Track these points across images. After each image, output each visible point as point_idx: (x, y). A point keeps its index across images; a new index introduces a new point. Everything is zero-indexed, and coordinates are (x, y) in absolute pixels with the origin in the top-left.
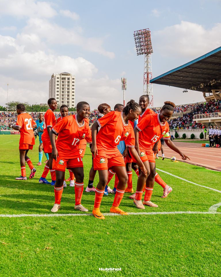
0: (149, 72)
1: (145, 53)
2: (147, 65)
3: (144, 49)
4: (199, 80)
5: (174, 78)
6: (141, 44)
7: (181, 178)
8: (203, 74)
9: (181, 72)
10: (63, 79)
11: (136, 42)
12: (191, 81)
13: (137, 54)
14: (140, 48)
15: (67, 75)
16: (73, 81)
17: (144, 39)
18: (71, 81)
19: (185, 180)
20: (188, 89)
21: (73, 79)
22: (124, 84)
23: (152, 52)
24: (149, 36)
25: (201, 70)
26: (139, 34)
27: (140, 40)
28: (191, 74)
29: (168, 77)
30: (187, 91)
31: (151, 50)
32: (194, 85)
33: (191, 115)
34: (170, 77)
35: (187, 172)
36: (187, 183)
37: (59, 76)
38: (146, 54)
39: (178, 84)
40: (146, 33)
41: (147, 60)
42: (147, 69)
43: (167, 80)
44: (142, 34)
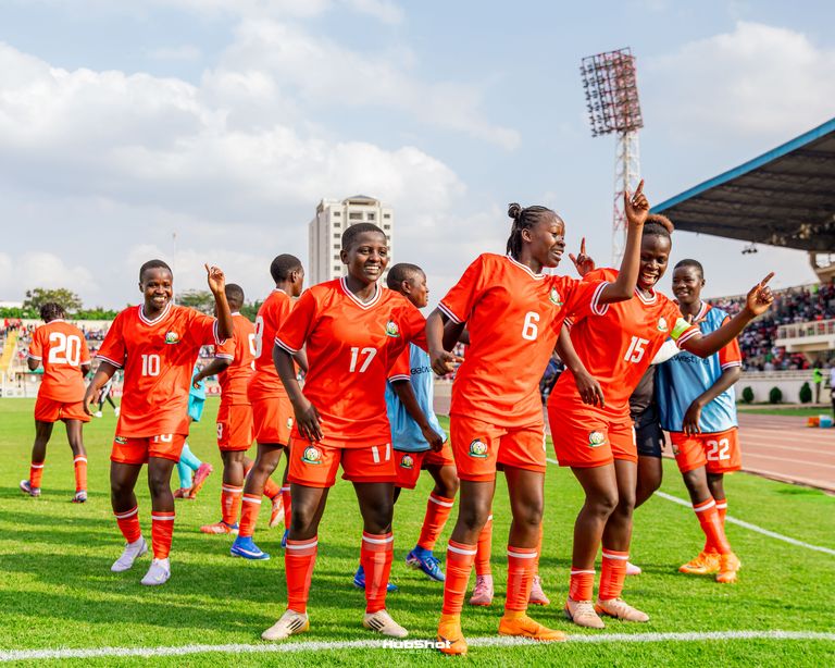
1: (619, 129)
2: (625, 167)
3: (615, 116)
4: (795, 212)
5: (711, 207)
6: (604, 99)
7: (742, 523)
8: (807, 192)
9: (736, 189)
10: (353, 216)
11: (587, 93)
12: (769, 218)
13: (593, 133)
14: (600, 112)
15: (366, 204)
16: (386, 222)
17: (613, 84)
18: (380, 222)
19: (757, 528)
20: (760, 241)
21: (387, 216)
23: (640, 126)
24: (632, 75)
25: (804, 179)
26: (598, 68)
27: (602, 86)
28: (768, 193)
29: (692, 205)
30: (755, 251)
31: (638, 117)
32: (779, 230)
33: (768, 329)
34: (699, 205)
35: (760, 504)
36: (765, 537)
37: (341, 209)
38: (621, 133)
39: (727, 227)
40: (621, 63)
41: (624, 154)
42: (625, 181)
43: (690, 217)
44: (607, 68)
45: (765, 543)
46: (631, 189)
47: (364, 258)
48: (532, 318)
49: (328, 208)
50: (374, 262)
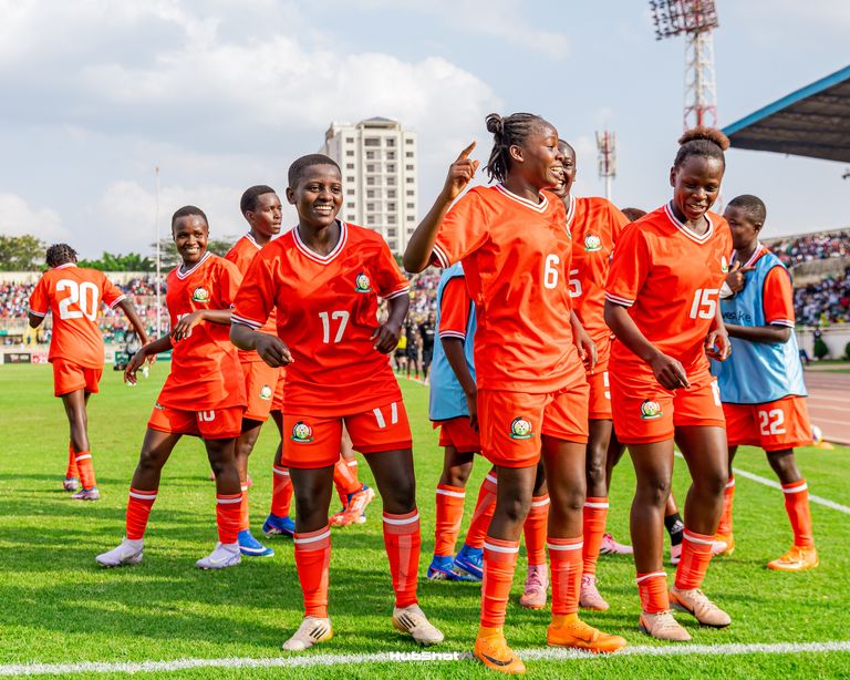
0: (706, 104)
1: (689, 30)
2: (697, 76)
3: (684, 14)
5: (804, 122)
9: (834, 99)
10: (369, 142)
13: (656, 36)
14: (666, 10)
15: (384, 127)
16: (409, 148)
18: (400, 148)
21: (409, 142)
22: (606, 153)
23: (715, 25)
29: (779, 120)
31: (713, 15)
34: (789, 120)
37: (354, 134)
38: (692, 35)
39: (824, 145)
41: (696, 59)
42: (697, 93)
43: (777, 135)
46: (704, 102)
47: (313, 196)
48: (552, 261)
49: (339, 134)
50: (325, 200)
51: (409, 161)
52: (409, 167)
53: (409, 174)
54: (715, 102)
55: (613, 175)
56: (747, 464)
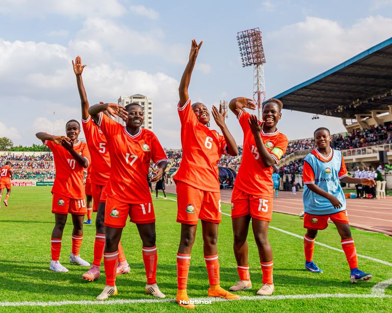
0: (262, 91)
1: (255, 64)
2: (258, 80)
3: (253, 58)
4: (336, 100)
5: (298, 98)
6: (248, 50)
8: (341, 91)
9: (309, 90)
11: (240, 48)
12: (324, 103)
13: (243, 65)
14: (246, 56)
15: (140, 98)
16: (150, 106)
17: (252, 44)
18: (146, 106)
20: (320, 114)
21: (150, 103)
23: (264, 62)
24: (260, 39)
25: (339, 85)
26: (245, 37)
27: (247, 45)
28: (323, 92)
29: (289, 97)
30: (318, 118)
31: (263, 58)
32: (329, 109)
37: (129, 100)
38: (256, 65)
39: (305, 107)
40: (255, 35)
41: (258, 74)
42: (258, 87)
43: (288, 103)
44: (249, 37)
45: (330, 252)
46: (261, 90)
49: (123, 100)
51: (150, 111)
52: (150, 113)
53: (150, 116)
54: (265, 90)
55: (227, 117)
56: (280, 226)
